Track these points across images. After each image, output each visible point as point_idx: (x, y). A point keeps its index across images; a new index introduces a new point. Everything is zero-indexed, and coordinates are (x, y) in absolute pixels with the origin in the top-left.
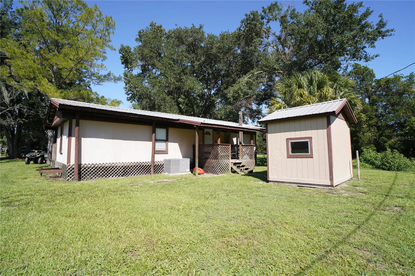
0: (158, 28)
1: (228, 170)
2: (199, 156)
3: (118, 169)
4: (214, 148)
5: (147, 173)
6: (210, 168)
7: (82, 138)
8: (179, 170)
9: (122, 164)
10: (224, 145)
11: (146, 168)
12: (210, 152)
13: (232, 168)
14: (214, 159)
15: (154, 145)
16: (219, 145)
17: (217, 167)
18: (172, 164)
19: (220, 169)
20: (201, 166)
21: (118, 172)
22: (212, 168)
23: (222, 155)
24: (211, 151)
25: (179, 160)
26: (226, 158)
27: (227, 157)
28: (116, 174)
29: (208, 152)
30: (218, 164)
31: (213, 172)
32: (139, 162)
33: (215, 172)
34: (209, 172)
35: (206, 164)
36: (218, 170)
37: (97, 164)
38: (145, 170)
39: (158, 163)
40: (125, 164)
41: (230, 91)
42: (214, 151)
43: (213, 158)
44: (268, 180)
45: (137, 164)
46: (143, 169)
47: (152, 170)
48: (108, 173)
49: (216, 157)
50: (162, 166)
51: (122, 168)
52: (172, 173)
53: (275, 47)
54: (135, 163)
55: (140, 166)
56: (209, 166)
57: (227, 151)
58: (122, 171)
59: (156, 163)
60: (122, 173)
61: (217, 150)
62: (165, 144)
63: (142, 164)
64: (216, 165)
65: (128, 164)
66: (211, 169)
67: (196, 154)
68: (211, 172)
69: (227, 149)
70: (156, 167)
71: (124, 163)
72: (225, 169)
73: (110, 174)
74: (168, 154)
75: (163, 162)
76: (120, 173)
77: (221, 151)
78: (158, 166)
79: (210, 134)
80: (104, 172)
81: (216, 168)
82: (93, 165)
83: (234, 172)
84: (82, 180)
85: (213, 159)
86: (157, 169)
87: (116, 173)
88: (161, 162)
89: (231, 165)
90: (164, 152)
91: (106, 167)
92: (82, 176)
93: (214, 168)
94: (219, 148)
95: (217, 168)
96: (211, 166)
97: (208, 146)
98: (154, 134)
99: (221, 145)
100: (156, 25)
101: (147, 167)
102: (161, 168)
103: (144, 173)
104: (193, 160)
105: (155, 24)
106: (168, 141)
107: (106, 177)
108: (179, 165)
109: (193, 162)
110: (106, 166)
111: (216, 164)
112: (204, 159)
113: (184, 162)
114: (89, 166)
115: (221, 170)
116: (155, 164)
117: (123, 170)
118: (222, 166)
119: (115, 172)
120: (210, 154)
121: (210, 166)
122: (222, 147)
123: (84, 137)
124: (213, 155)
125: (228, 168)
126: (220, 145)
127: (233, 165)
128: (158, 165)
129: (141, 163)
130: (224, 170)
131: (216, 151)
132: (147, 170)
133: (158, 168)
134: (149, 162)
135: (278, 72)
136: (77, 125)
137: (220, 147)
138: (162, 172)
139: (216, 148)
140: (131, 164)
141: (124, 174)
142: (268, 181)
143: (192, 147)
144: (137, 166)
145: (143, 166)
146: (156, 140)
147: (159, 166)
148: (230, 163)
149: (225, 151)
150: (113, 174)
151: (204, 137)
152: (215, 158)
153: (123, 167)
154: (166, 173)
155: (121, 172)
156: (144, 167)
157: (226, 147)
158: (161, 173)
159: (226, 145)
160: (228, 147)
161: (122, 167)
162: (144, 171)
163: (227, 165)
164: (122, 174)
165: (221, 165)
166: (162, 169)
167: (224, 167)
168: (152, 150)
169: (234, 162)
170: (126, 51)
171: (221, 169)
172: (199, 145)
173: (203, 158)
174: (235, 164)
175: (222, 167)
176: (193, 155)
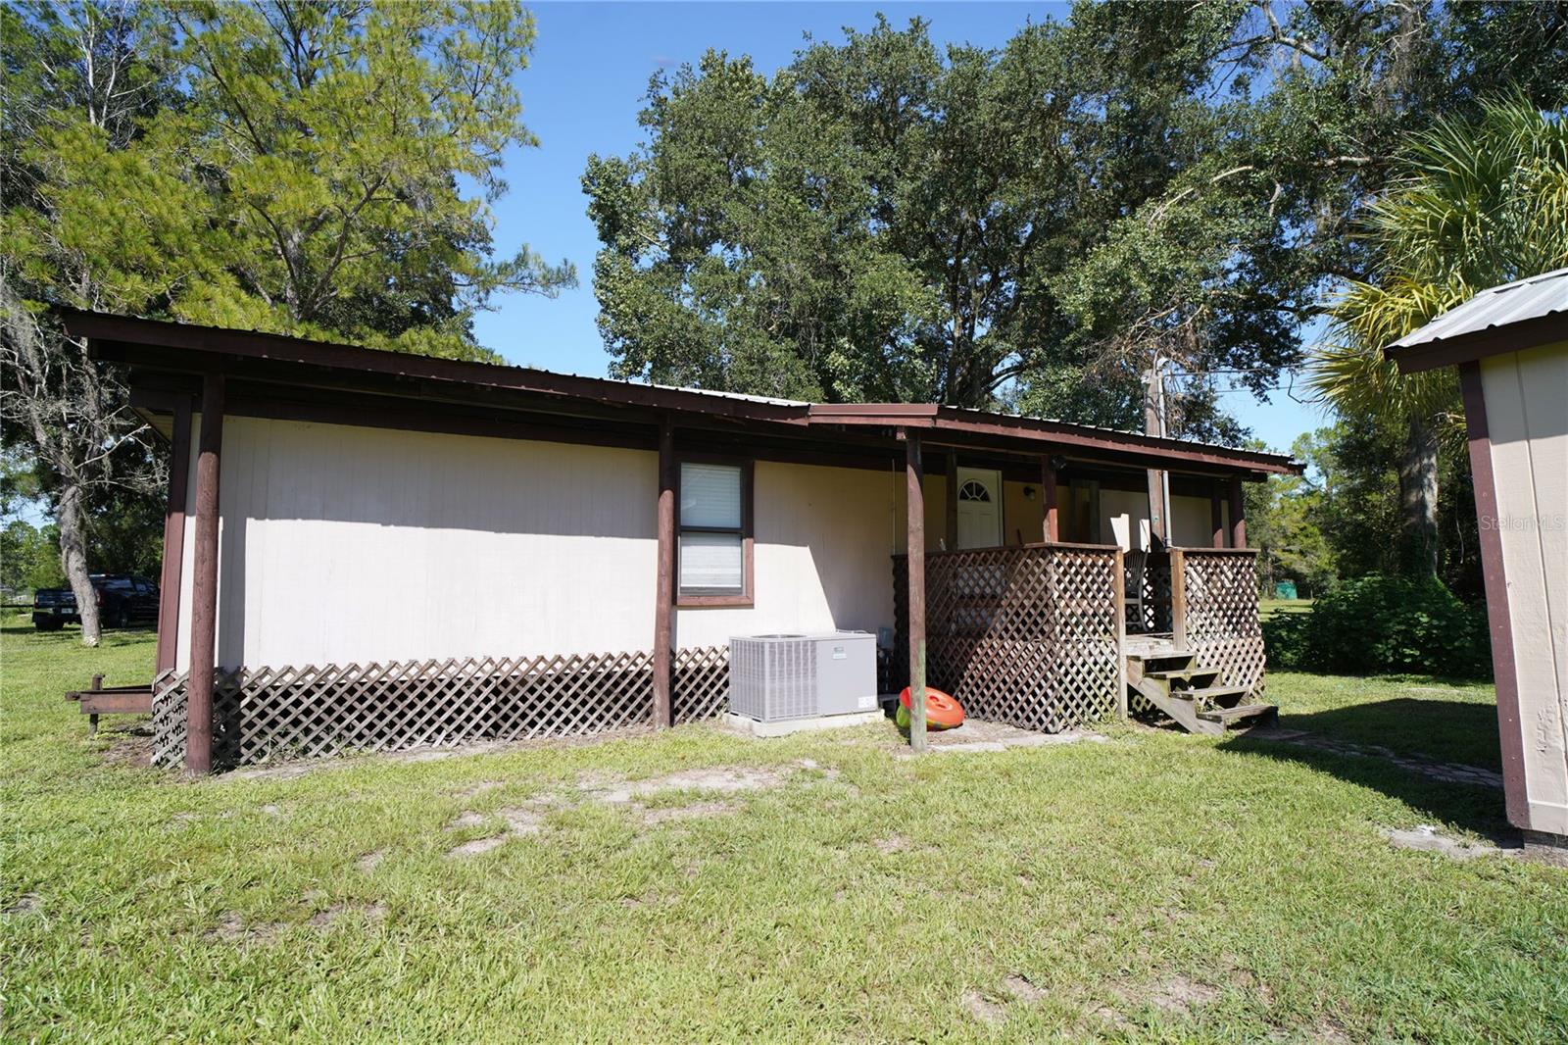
0: (735, 72)
1: (1112, 702)
2: (928, 619)
3: (459, 694)
4: (1021, 573)
5: (632, 715)
6: (999, 689)
7: (251, 522)
8: (815, 701)
9: (488, 668)
10: (1082, 550)
11: (624, 692)
12: (994, 597)
13: (1132, 692)
14: (1025, 639)
15: (667, 558)
16: (1052, 550)
17: (1040, 686)
18: (772, 665)
19: (1060, 699)
20: (943, 678)
21: (464, 716)
22: (1010, 691)
23: (1072, 615)
24: (999, 590)
25: (813, 642)
26: (1095, 632)
27: (1100, 623)
28: (454, 726)
29: (983, 596)
30: (1051, 669)
31: (1017, 717)
32: (583, 656)
33: (1028, 719)
34: (994, 713)
35: (975, 668)
36: (1052, 705)
37: (334, 669)
38: (624, 700)
39: (698, 657)
40: (506, 668)
41: (1077, 280)
42: (1022, 590)
43: (1018, 631)
44: (1513, 821)
45: (576, 665)
46: (608, 693)
47: (660, 700)
48: (406, 719)
49: (1034, 623)
50: (719, 677)
51: (486, 691)
52: (773, 720)
53: (1306, 46)
54: (559, 658)
55: (592, 678)
56: (993, 680)
57: (1099, 590)
58: (486, 708)
59: (684, 658)
60: (486, 718)
61: (1039, 581)
62: (739, 549)
63: (603, 665)
64: (1033, 676)
65: (524, 667)
66: (1005, 698)
67: (912, 608)
68: (1005, 715)
69: (1099, 574)
70: (684, 680)
71: (497, 660)
72: (1095, 696)
73: (416, 727)
74: (751, 606)
75: (726, 655)
76: (477, 718)
77: (1066, 590)
78: (698, 679)
79: (986, 498)
80: (381, 717)
81: (1034, 694)
82: (310, 677)
83: (1148, 715)
84: (248, 762)
85: (1012, 638)
86: (691, 695)
87: (450, 720)
88: (712, 656)
89: (1127, 675)
90: (733, 600)
91: (392, 688)
92: (243, 740)
93: (1022, 693)
94: (1050, 568)
95: (1046, 696)
96: (1004, 682)
97: (985, 560)
98: (668, 494)
99: (1065, 551)
100: (728, 61)
101: (632, 683)
102: (712, 685)
103: (617, 716)
104: (896, 639)
105: (724, 56)
106: (751, 535)
107: (391, 742)
108: (814, 671)
109: (897, 652)
110: (389, 682)
111: (1039, 668)
112: (958, 634)
113: (843, 655)
114: (289, 678)
115: (1066, 707)
116: (678, 665)
117: (493, 703)
118: (1072, 682)
119: (445, 716)
120: (999, 605)
121: (998, 680)
122: (1071, 565)
123: (260, 517)
124: (1017, 614)
125: (1113, 692)
126: (1059, 549)
127: (1139, 676)
128: (698, 670)
129: (595, 659)
130: (1089, 705)
131: (1034, 590)
132: (632, 699)
133: (698, 686)
134: (642, 655)
135: (1339, 163)
136: (213, 443)
137: (1059, 565)
138: (719, 708)
139: (1033, 573)
140: (541, 666)
141: (496, 727)
142: (1511, 835)
143: (891, 566)
144: (575, 679)
145: (608, 677)
146: (682, 531)
147: (705, 678)
148: (1123, 660)
149: (1088, 590)
150: (435, 726)
151: (952, 511)
152: (1030, 631)
153: (491, 687)
154: (742, 721)
155: (482, 713)
156: (616, 684)
157: (1093, 565)
158: (713, 715)
159: (1093, 551)
160: (1104, 566)
161: (487, 683)
162: (616, 708)
163: (1101, 670)
164: (486, 726)
165: (1067, 673)
166: (719, 692)
167: (1084, 687)
168: (660, 585)
169: (1147, 655)
170: (609, 182)
171: (1066, 697)
172: (928, 556)
173: (953, 626)
174: (1154, 667)
175: (1072, 688)
176: (896, 613)
